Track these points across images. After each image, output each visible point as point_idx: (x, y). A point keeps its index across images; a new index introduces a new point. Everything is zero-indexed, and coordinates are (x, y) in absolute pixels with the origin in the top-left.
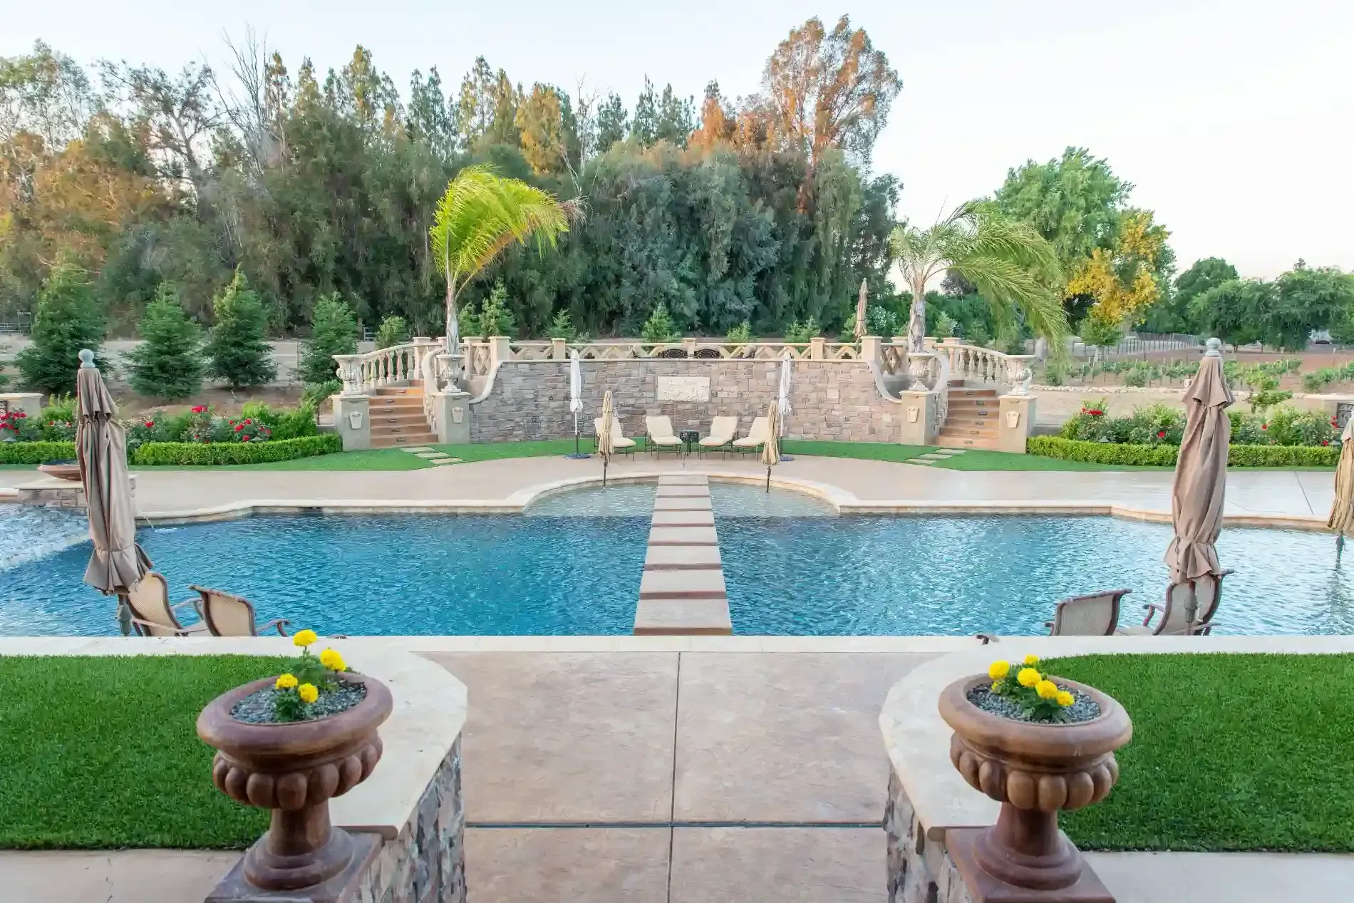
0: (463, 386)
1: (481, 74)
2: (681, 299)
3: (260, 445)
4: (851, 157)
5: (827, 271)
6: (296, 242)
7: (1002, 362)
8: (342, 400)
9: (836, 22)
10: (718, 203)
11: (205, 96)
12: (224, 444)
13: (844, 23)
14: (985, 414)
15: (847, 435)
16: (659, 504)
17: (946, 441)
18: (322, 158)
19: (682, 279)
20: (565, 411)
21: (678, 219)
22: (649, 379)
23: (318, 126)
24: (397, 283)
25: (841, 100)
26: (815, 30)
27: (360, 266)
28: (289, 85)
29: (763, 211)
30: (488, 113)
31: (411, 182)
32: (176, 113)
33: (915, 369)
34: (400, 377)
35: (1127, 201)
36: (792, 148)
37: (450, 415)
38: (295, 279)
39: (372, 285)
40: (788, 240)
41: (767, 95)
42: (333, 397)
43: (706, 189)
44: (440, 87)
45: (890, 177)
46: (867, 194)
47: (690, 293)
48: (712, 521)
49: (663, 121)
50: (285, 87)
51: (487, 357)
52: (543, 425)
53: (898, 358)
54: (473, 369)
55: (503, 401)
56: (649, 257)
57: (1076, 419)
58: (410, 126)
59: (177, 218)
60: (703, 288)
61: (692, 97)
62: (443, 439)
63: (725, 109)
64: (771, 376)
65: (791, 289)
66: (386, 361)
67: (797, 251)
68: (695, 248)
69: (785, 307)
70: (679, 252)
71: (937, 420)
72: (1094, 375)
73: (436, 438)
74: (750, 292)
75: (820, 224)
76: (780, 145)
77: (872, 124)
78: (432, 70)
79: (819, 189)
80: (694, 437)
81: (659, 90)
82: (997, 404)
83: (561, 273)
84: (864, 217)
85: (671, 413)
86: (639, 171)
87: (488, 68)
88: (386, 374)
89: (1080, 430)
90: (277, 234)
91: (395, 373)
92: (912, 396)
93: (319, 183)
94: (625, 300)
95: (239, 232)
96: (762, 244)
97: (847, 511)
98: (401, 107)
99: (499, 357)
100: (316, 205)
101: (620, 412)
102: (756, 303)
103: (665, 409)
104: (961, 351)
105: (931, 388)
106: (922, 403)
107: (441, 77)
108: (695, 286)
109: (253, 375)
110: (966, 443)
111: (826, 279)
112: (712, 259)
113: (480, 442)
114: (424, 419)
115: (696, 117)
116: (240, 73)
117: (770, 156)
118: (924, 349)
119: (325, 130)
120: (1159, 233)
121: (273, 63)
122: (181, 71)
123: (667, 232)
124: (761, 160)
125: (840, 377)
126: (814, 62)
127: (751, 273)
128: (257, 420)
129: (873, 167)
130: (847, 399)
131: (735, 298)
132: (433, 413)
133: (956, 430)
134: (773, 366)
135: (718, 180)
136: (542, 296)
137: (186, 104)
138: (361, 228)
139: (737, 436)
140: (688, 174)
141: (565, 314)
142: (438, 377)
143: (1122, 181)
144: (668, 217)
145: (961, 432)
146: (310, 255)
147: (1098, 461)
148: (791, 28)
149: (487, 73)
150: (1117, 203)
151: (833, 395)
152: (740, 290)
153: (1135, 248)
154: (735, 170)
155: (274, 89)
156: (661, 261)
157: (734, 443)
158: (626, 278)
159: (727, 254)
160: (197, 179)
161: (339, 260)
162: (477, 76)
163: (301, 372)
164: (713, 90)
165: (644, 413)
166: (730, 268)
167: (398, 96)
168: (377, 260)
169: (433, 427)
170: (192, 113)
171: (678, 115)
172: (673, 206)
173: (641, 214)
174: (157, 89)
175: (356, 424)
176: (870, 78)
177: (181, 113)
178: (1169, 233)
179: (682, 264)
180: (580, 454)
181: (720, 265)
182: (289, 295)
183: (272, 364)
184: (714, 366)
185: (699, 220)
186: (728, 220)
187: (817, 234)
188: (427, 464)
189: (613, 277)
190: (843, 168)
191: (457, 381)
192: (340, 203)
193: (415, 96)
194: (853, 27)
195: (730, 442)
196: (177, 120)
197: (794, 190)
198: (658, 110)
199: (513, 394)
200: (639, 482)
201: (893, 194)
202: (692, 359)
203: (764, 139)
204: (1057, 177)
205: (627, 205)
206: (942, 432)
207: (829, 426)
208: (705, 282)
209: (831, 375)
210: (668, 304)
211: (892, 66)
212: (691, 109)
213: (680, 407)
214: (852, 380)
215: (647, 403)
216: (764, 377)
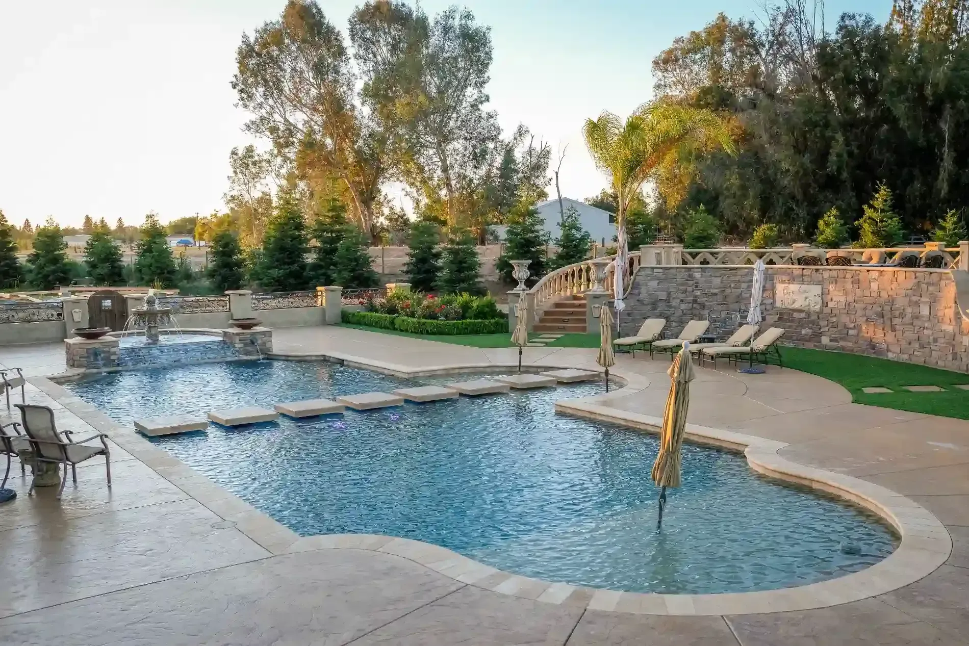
8: (511, 294)
20: (692, 314)
37: (590, 310)
52: (674, 324)
64: (873, 286)
85: (787, 321)
103: (781, 316)
125: (931, 289)
130: (936, 317)
151: (925, 310)
184: (826, 274)
199: (649, 295)
202: (806, 267)
213: (796, 315)
214: (940, 294)
215: (766, 310)
216: (868, 287)
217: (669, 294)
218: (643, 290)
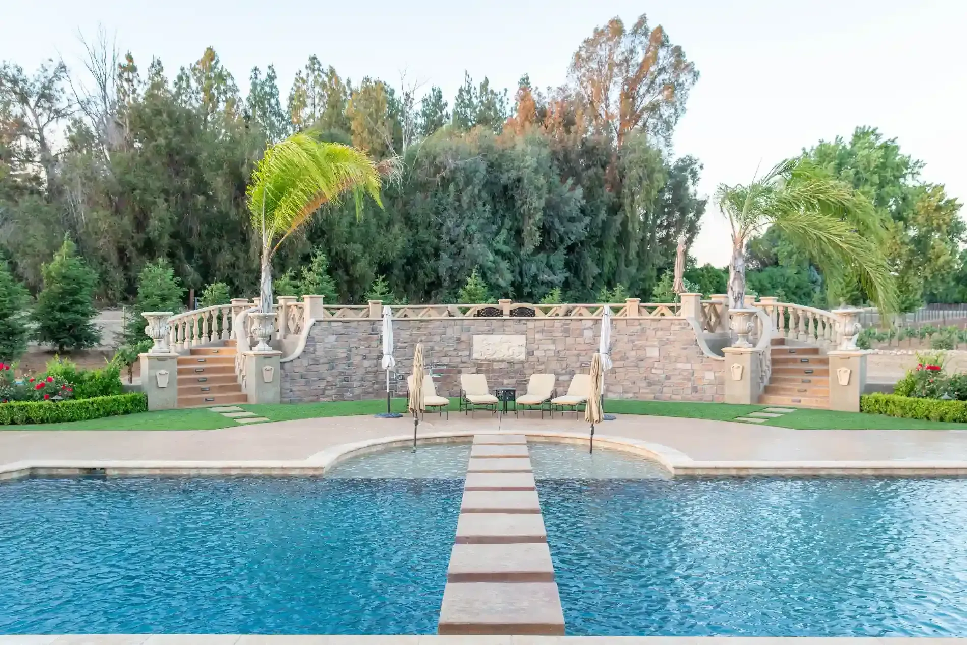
0: (278, 346)
1: (314, 70)
2: (496, 271)
3: (60, 404)
4: (654, 141)
5: (634, 246)
6: (136, 218)
7: (825, 319)
8: (149, 358)
9: (636, 21)
10: (531, 182)
11: (59, 89)
12: (23, 403)
13: (643, 21)
14: (811, 372)
15: (668, 394)
16: (473, 465)
17: (773, 399)
18: (162, 141)
19: (497, 252)
20: (377, 371)
21: (493, 198)
22: (464, 338)
23: (159, 113)
24: (228, 256)
25: (643, 90)
26: (616, 28)
27: (194, 241)
28: (140, 82)
29: (572, 189)
30: (319, 105)
31: (243, 164)
32: (32, 104)
33: (737, 325)
34: (214, 336)
35: (918, 177)
36: (599, 133)
37: (260, 374)
38: (131, 251)
39: (204, 258)
40: (597, 215)
41: (574, 87)
42: (142, 355)
43: (519, 169)
44: (276, 82)
45: (690, 160)
46: (670, 174)
47: (504, 265)
48: (533, 484)
49: (480, 111)
50: (135, 82)
51: (300, 317)
52: (356, 384)
53: (718, 316)
54: (287, 328)
55: (316, 361)
56: (466, 232)
57: (912, 376)
58: (247, 117)
59: (27, 197)
60: (517, 261)
61: (506, 90)
62: (253, 400)
63: (536, 97)
64: (588, 334)
65: (600, 262)
66: (201, 321)
67: (605, 226)
68: (508, 223)
69: (594, 278)
70: (494, 227)
71: (762, 378)
72: (900, 339)
73: (245, 398)
74: (561, 264)
75: (627, 201)
76: (588, 131)
77: (673, 111)
78: (270, 67)
79: (625, 169)
80: (509, 396)
81: (477, 83)
82: (825, 362)
83: (382, 246)
84: (667, 196)
85: (486, 372)
86: (456, 154)
87: (320, 65)
88: (201, 335)
89: (918, 387)
90: (117, 212)
91: (210, 333)
92: (735, 353)
93: (157, 164)
94: (443, 272)
95: (82, 209)
96: (572, 220)
97: (681, 472)
98: (240, 100)
99: (312, 315)
100: (155, 184)
101: (434, 372)
102: (567, 274)
103: (480, 368)
104: (781, 310)
105: (754, 346)
106: (747, 361)
107: (278, 74)
108: (509, 259)
109: (78, 338)
110: (794, 401)
111: (633, 253)
112: (525, 233)
113: (291, 402)
114: (235, 379)
115: (509, 107)
116: (91, 66)
117: (579, 139)
118: (744, 305)
119: (165, 115)
120: (952, 206)
121: (125, 62)
122: (39, 67)
123: (483, 209)
124: (570, 143)
125: (659, 333)
126: (618, 58)
127: (562, 248)
128: (59, 379)
129: (674, 149)
130: (667, 357)
131: (547, 270)
132: (244, 372)
133: (784, 389)
134: (590, 323)
135: (531, 161)
136: (363, 267)
137: (42, 96)
138: (195, 204)
139: (554, 394)
140: (501, 156)
141: (383, 280)
142: (252, 337)
143: (914, 159)
144: (484, 194)
145: (790, 390)
146: (147, 230)
147: (941, 419)
148: (595, 26)
149: (319, 70)
150: (909, 177)
151: (653, 353)
152: (552, 262)
153: (929, 220)
154: (545, 152)
155: (125, 85)
156: (478, 236)
157: (553, 401)
158: (445, 251)
159: (539, 228)
160: (49, 162)
161: (174, 236)
162: (310, 72)
163: (125, 336)
164: (525, 83)
165: (460, 372)
166: (542, 242)
167: (238, 90)
168: (210, 235)
169: (243, 385)
170: (47, 105)
171: (494, 105)
172: (488, 185)
173: (459, 192)
174: (15, 82)
175: (163, 382)
176: (670, 70)
177: (36, 105)
178: (961, 205)
179: (497, 238)
180: (391, 413)
181: (533, 238)
182: (126, 268)
183: (97, 328)
184: (531, 324)
185: (512, 197)
186: (540, 198)
187: (624, 210)
188: (233, 423)
189: (433, 251)
190: (646, 150)
191: (269, 339)
192: (177, 182)
193: (252, 91)
194: (652, 25)
195: (548, 401)
196: (32, 110)
197: (601, 170)
198: (475, 101)
199: (326, 352)
200: (453, 442)
201: (694, 174)
202: (508, 317)
203: (573, 123)
204: (851, 154)
205: (445, 183)
206: (767, 390)
207: (650, 384)
208: (518, 255)
209: (650, 333)
210: (484, 276)
211: (688, 58)
212: (505, 99)
213: (496, 366)
214: (672, 338)
215: (461, 362)
216: (581, 335)
217: (350, 351)
218: (319, 346)
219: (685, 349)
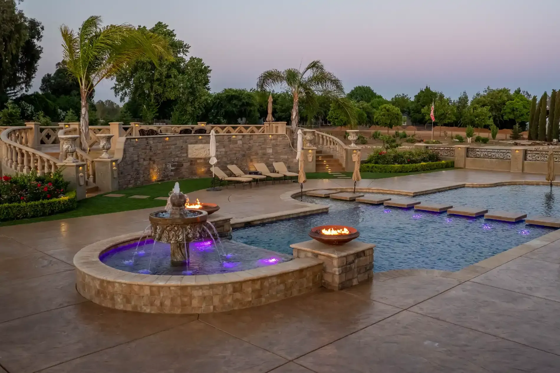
17: (321, 169)
20: (150, 167)
22: (184, 146)
37: (112, 173)
52: (141, 176)
55: (127, 163)
85: (195, 165)
92: (309, 150)
103: (192, 162)
106: (314, 153)
125: (272, 142)
130: (277, 153)
134: (241, 137)
151: (270, 151)
165: (183, 166)
175: (82, 182)
199: (130, 158)
209: (268, 141)
213: (199, 161)
214: (278, 143)
215: (183, 160)
216: (236, 143)
217: (139, 156)
218: (128, 154)
219: (284, 148)
